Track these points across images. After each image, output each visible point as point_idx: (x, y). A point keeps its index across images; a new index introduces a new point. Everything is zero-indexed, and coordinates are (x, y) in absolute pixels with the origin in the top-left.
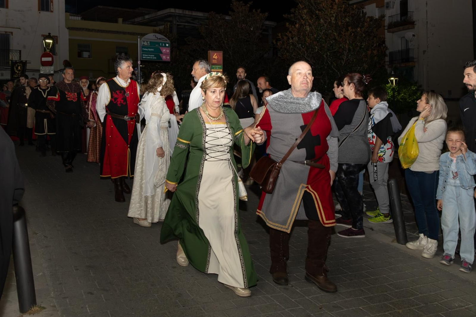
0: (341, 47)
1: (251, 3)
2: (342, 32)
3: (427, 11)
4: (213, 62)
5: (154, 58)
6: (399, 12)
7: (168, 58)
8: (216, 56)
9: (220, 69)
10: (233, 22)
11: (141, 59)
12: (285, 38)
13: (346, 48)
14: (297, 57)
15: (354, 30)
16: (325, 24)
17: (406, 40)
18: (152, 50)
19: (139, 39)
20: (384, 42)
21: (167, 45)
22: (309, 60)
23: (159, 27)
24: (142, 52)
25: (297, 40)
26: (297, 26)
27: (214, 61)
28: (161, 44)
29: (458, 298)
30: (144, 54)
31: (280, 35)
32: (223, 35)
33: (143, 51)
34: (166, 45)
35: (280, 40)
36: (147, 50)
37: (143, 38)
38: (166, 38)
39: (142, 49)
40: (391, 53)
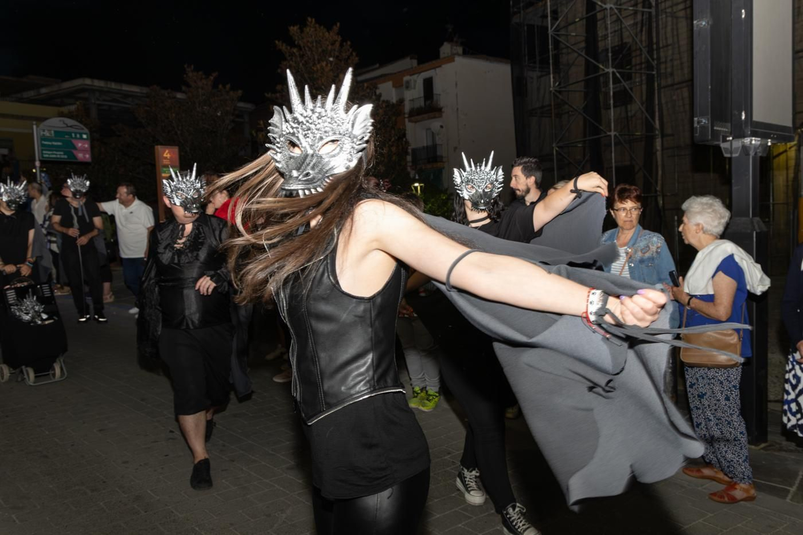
1: (215, 74)
3: (457, 95)
4: (164, 163)
5: (63, 157)
6: (422, 94)
7: (87, 156)
8: (168, 154)
10: (190, 103)
11: (41, 158)
17: (433, 133)
18: (59, 144)
20: (404, 135)
21: (85, 136)
23: (67, 107)
24: (41, 147)
27: (166, 162)
28: (73, 135)
30: (45, 150)
32: (174, 122)
33: (43, 145)
34: (82, 136)
36: (50, 143)
37: (42, 126)
38: (82, 126)
39: (41, 142)
40: (414, 150)
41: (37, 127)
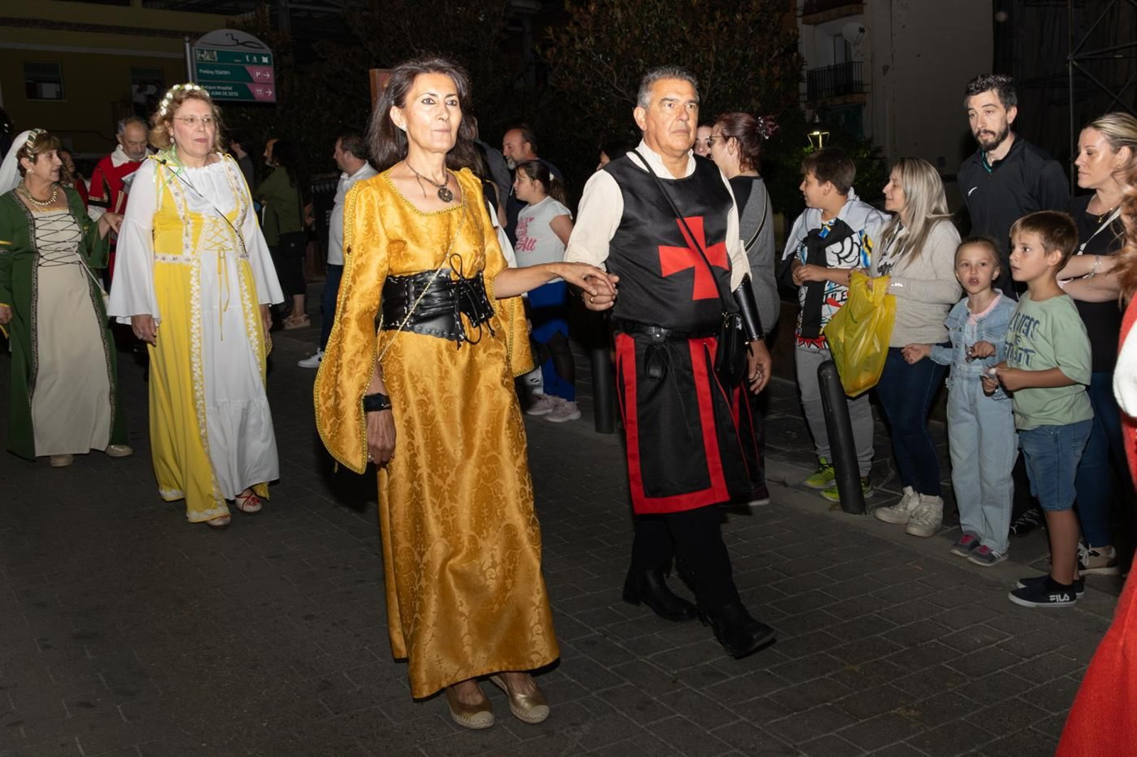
0: (699, 61)
2: (701, 23)
5: (232, 95)
7: (270, 93)
12: (565, 38)
13: (711, 63)
14: (596, 86)
15: (727, 19)
16: (658, 4)
17: (845, 41)
18: (226, 72)
19: (187, 45)
20: (795, 46)
21: (265, 60)
22: (623, 91)
23: (242, 15)
24: (199, 78)
25: (593, 44)
26: (592, 8)
28: (247, 57)
29: (981, 624)
32: (409, 34)
34: (261, 60)
35: (552, 45)
36: (212, 72)
37: (198, 43)
38: (261, 43)
39: (198, 71)
40: (811, 74)
41: (191, 46)
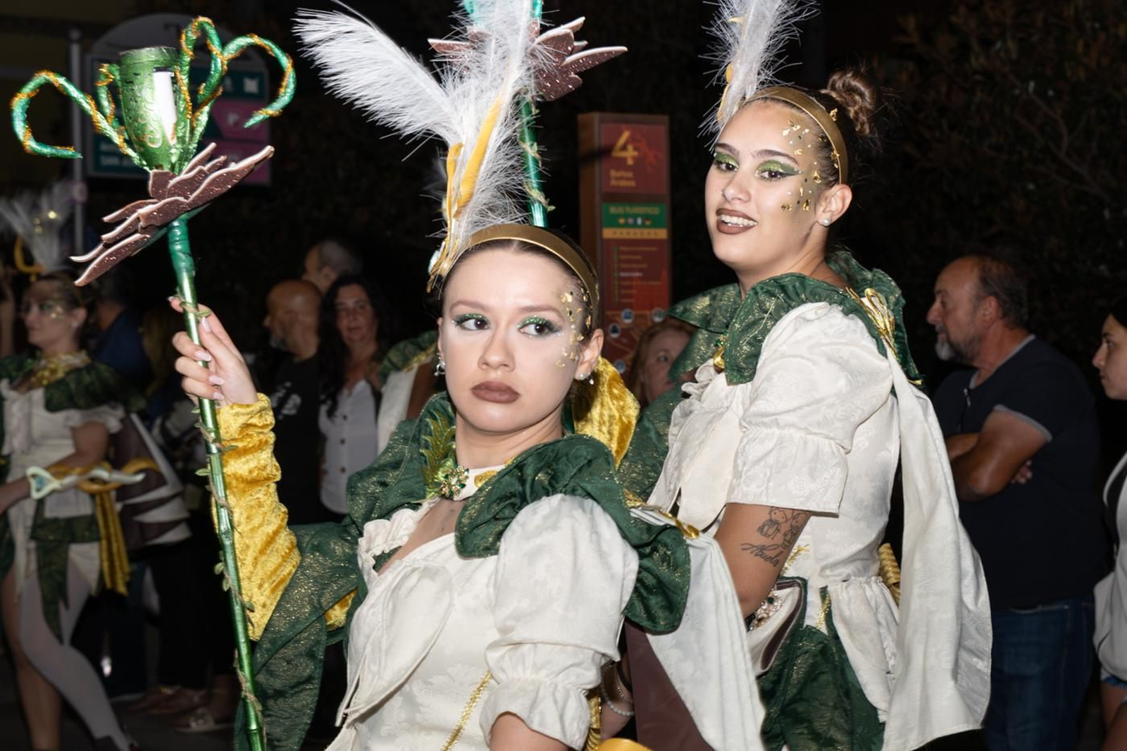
4: (613, 182)
8: (630, 147)
9: (652, 226)
11: (92, 172)
19: (76, 48)
25: (1014, 56)
27: (617, 179)
31: (911, 23)
34: (243, 83)
37: (100, 45)
41: (84, 52)
